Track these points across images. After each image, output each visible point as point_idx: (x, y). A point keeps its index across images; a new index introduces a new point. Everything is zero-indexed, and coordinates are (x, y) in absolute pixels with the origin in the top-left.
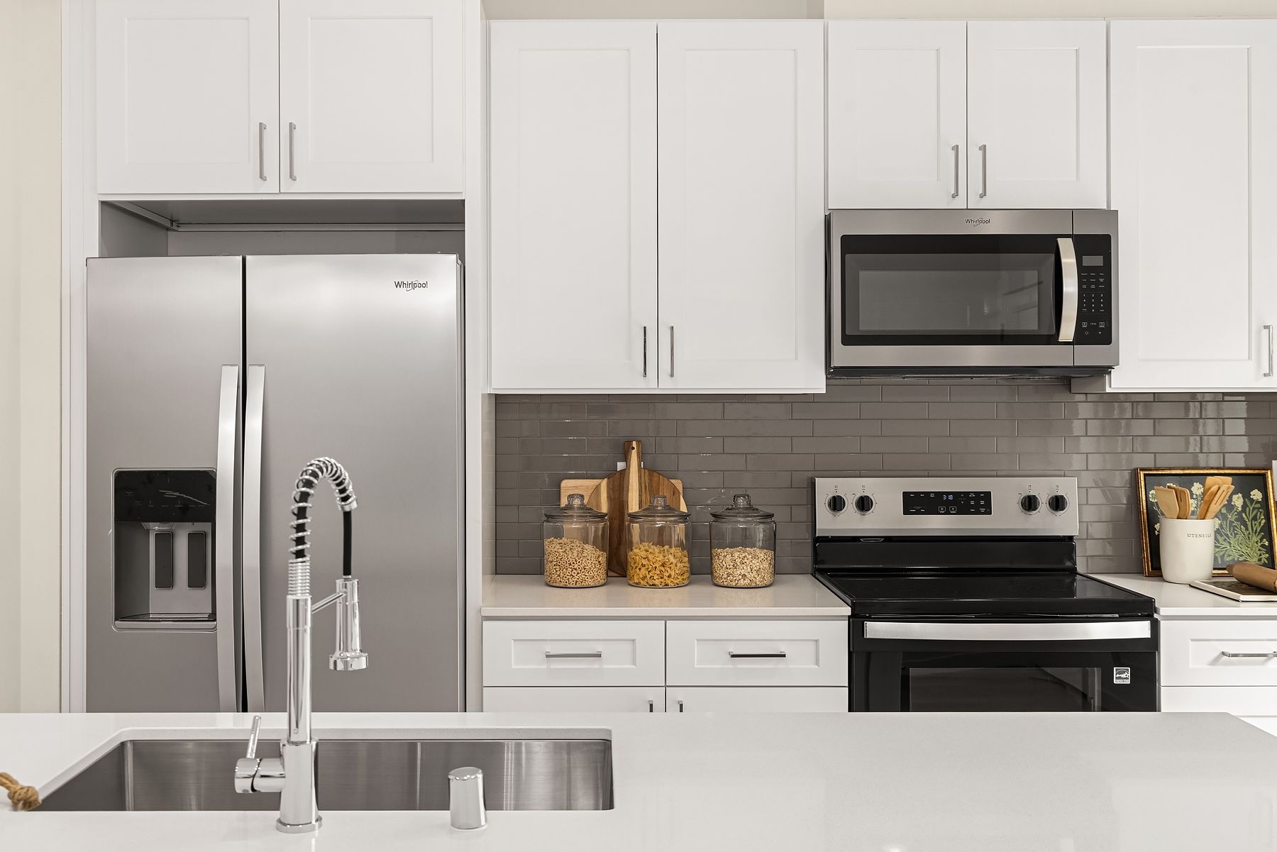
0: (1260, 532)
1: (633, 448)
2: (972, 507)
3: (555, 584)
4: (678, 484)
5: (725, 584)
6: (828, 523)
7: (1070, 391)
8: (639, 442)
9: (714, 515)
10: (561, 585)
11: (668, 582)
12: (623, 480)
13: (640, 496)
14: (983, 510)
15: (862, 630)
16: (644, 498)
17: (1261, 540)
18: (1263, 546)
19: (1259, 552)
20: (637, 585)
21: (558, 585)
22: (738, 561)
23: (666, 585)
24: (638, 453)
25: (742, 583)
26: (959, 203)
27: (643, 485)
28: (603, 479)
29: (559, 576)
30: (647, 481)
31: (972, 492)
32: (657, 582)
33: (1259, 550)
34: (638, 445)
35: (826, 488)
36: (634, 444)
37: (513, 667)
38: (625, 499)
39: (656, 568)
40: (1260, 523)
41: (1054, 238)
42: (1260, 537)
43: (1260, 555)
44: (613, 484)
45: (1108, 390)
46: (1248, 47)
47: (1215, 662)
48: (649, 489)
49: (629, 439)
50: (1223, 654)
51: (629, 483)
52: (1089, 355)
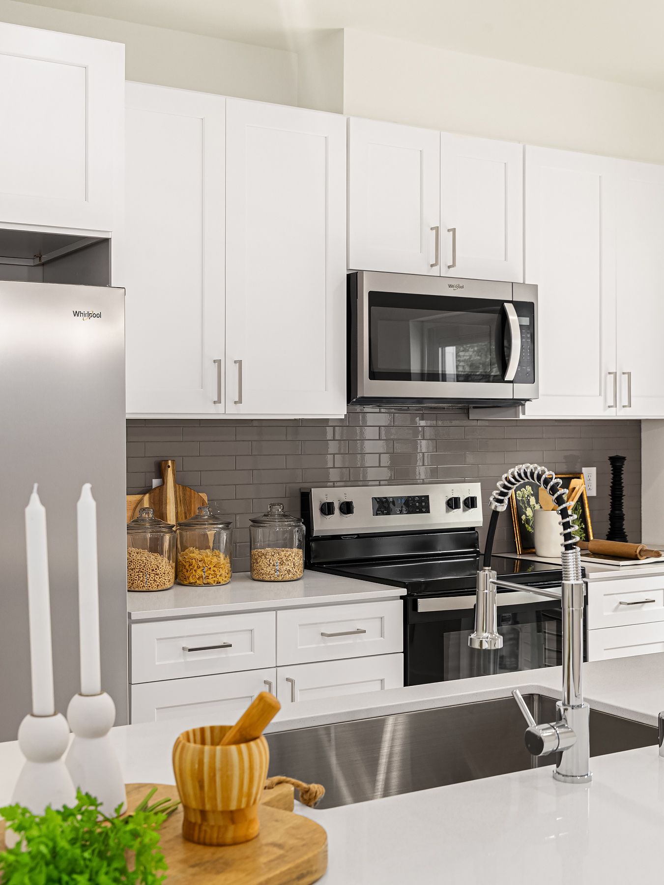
0: (580, 518)
1: (169, 467)
2: (417, 507)
3: (137, 589)
4: (204, 496)
5: (272, 579)
6: (323, 525)
7: (469, 418)
8: (173, 461)
9: (253, 521)
10: (144, 589)
11: (220, 580)
12: (162, 495)
13: (176, 508)
14: (424, 510)
15: (415, 606)
16: (179, 510)
17: (581, 524)
18: (582, 528)
19: (580, 533)
20: (191, 585)
21: (140, 589)
22: (284, 558)
23: (217, 583)
24: (173, 470)
25: (288, 577)
26: (435, 271)
27: (178, 499)
28: (145, 494)
29: (141, 581)
30: (181, 494)
31: (417, 496)
32: (211, 581)
33: (580, 531)
34: (173, 464)
35: (319, 496)
36: (170, 463)
37: (157, 663)
38: (164, 511)
39: (210, 568)
40: (579, 512)
41: (501, 303)
42: (580, 522)
43: (581, 535)
44: (154, 499)
45: (522, 417)
46: (601, 175)
47: (616, 609)
48: (183, 501)
49: (166, 459)
50: (621, 603)
51: (166, 497)
52: (521, 391)
